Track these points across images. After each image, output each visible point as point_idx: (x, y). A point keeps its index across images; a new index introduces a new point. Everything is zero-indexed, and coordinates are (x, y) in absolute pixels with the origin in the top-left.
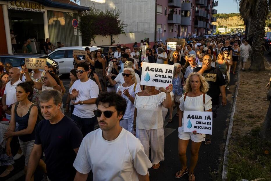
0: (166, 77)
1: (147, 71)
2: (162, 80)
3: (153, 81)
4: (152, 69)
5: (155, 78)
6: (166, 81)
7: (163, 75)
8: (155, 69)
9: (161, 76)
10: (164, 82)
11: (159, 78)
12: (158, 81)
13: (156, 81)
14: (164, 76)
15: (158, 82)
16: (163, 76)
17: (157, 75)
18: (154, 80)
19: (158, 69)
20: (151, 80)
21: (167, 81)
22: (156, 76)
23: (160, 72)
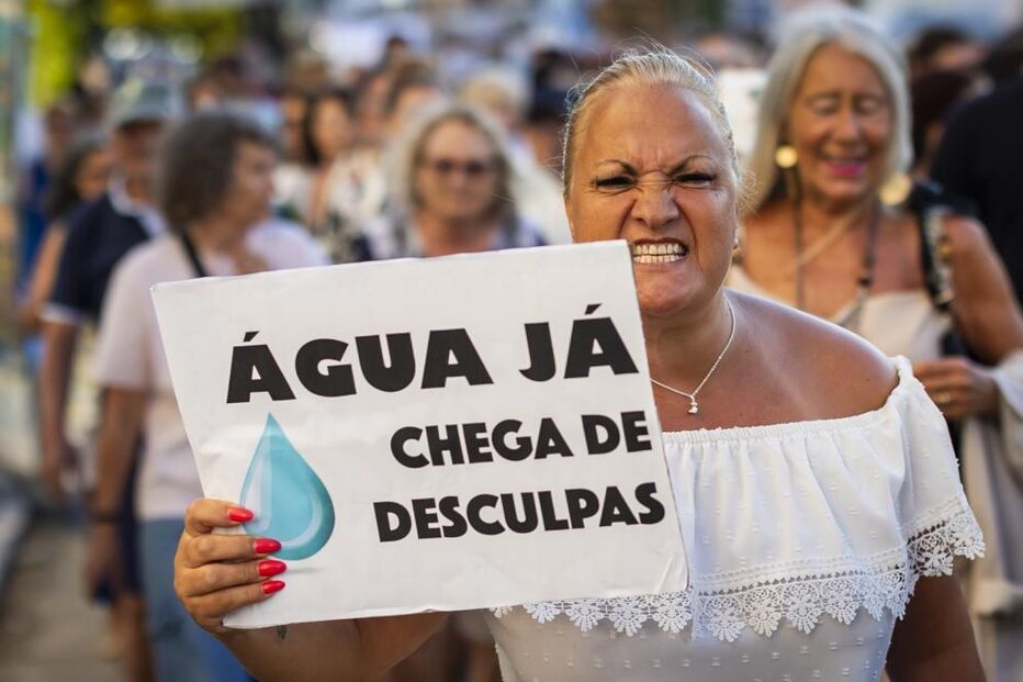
0: (550, 440)
1: (260, 399)
2: (508, 500)
3: (386, 535)
4: (324, 367)
5: (407, 487)
6: (582, 504)
7: (513, 425)
8: (368, 346)
9: (473, 445)
10: (553, 524)
11: (460, 481)
12: (461, 519)
13: (425, 533)
14: (531, 430)
15: (457, 530)
16: (510, 441)
17: (413, 433)
18: (392, 521)
19: (401, 343)
20: (356, 524)
21: (590, 497)
22: (413, 448)
23: (456, 383)
